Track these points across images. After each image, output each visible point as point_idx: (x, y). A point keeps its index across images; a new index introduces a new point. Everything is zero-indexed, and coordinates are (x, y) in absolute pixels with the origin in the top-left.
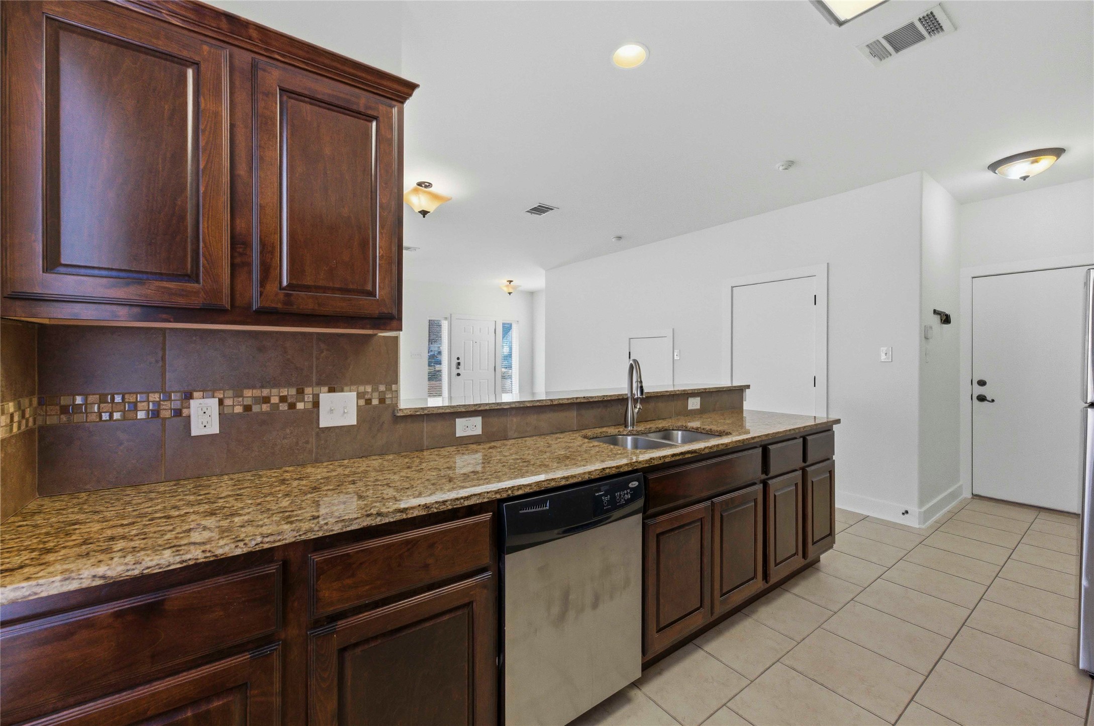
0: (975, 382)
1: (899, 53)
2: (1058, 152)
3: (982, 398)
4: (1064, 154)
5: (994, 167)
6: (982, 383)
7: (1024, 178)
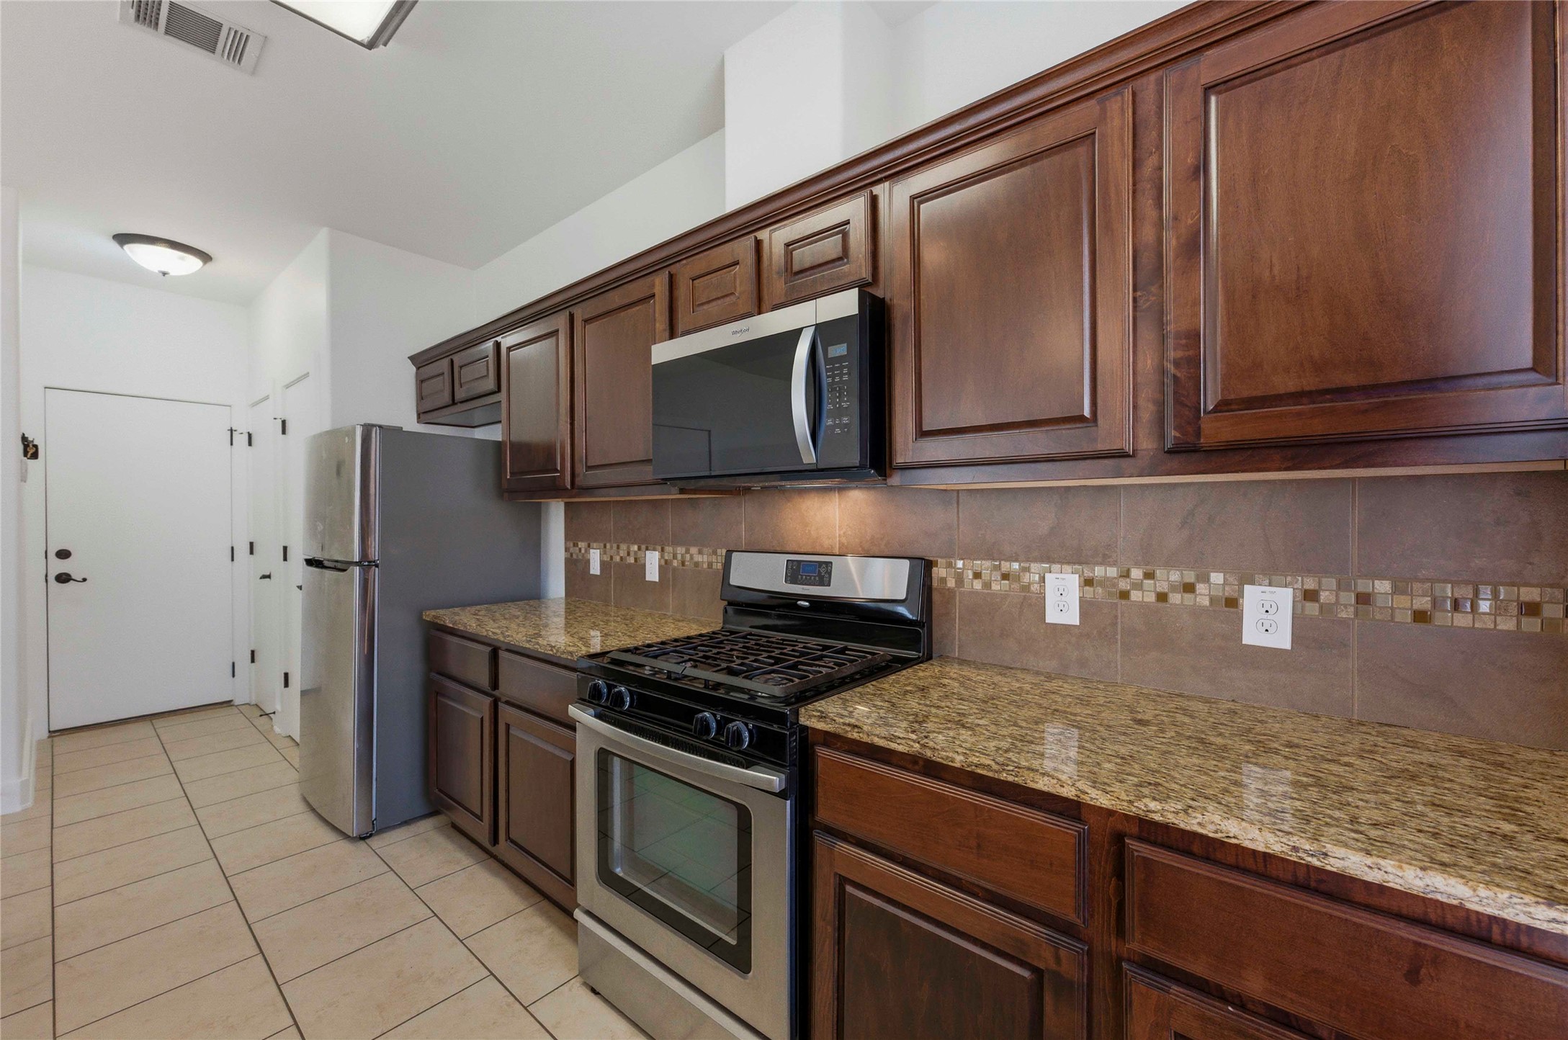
0: (52, 555)
1: (168, 37)
2: (205, 257)
3: (63, 578)
4: (210, 263)
5: (123, 239)
6: (63, 554)
7: (164, 274)
